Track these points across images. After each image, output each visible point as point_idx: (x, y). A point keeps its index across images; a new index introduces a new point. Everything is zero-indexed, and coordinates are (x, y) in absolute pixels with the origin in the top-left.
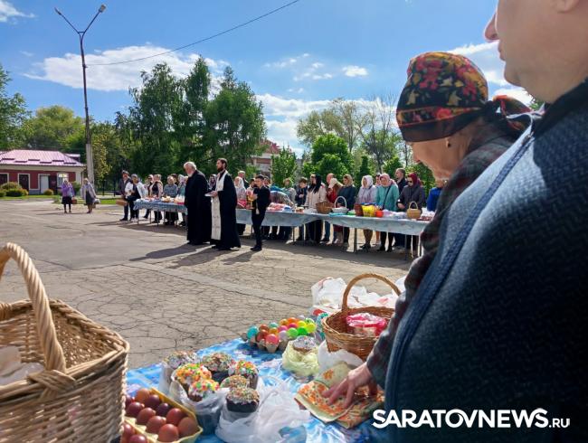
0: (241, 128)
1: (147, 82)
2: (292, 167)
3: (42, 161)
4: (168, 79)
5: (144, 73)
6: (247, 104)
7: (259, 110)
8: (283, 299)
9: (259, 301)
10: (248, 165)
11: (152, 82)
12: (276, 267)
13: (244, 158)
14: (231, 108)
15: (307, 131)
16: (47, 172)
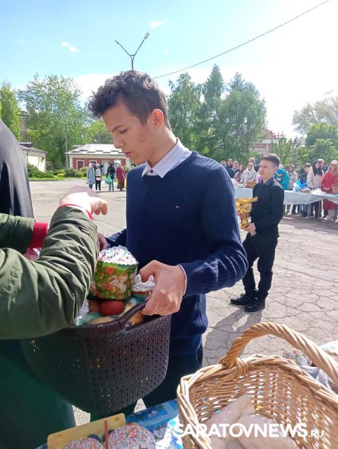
0: (246, 121)
1: (173, 89)
2: (289, 151)
3: (105, 151)
4: (189, 85)
5: (171, 82)
6: (251, 102)
7: (262, 105)
8: (305, 271)
9: (284, 271)
10: (250, 149)
11: (178, 89)
12: (290, 240)
13: (247, 145)
14: (239, 105)
15: (301, 120)
16: (108, 159)
